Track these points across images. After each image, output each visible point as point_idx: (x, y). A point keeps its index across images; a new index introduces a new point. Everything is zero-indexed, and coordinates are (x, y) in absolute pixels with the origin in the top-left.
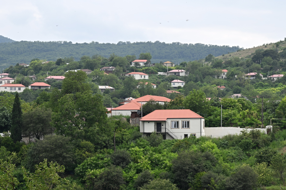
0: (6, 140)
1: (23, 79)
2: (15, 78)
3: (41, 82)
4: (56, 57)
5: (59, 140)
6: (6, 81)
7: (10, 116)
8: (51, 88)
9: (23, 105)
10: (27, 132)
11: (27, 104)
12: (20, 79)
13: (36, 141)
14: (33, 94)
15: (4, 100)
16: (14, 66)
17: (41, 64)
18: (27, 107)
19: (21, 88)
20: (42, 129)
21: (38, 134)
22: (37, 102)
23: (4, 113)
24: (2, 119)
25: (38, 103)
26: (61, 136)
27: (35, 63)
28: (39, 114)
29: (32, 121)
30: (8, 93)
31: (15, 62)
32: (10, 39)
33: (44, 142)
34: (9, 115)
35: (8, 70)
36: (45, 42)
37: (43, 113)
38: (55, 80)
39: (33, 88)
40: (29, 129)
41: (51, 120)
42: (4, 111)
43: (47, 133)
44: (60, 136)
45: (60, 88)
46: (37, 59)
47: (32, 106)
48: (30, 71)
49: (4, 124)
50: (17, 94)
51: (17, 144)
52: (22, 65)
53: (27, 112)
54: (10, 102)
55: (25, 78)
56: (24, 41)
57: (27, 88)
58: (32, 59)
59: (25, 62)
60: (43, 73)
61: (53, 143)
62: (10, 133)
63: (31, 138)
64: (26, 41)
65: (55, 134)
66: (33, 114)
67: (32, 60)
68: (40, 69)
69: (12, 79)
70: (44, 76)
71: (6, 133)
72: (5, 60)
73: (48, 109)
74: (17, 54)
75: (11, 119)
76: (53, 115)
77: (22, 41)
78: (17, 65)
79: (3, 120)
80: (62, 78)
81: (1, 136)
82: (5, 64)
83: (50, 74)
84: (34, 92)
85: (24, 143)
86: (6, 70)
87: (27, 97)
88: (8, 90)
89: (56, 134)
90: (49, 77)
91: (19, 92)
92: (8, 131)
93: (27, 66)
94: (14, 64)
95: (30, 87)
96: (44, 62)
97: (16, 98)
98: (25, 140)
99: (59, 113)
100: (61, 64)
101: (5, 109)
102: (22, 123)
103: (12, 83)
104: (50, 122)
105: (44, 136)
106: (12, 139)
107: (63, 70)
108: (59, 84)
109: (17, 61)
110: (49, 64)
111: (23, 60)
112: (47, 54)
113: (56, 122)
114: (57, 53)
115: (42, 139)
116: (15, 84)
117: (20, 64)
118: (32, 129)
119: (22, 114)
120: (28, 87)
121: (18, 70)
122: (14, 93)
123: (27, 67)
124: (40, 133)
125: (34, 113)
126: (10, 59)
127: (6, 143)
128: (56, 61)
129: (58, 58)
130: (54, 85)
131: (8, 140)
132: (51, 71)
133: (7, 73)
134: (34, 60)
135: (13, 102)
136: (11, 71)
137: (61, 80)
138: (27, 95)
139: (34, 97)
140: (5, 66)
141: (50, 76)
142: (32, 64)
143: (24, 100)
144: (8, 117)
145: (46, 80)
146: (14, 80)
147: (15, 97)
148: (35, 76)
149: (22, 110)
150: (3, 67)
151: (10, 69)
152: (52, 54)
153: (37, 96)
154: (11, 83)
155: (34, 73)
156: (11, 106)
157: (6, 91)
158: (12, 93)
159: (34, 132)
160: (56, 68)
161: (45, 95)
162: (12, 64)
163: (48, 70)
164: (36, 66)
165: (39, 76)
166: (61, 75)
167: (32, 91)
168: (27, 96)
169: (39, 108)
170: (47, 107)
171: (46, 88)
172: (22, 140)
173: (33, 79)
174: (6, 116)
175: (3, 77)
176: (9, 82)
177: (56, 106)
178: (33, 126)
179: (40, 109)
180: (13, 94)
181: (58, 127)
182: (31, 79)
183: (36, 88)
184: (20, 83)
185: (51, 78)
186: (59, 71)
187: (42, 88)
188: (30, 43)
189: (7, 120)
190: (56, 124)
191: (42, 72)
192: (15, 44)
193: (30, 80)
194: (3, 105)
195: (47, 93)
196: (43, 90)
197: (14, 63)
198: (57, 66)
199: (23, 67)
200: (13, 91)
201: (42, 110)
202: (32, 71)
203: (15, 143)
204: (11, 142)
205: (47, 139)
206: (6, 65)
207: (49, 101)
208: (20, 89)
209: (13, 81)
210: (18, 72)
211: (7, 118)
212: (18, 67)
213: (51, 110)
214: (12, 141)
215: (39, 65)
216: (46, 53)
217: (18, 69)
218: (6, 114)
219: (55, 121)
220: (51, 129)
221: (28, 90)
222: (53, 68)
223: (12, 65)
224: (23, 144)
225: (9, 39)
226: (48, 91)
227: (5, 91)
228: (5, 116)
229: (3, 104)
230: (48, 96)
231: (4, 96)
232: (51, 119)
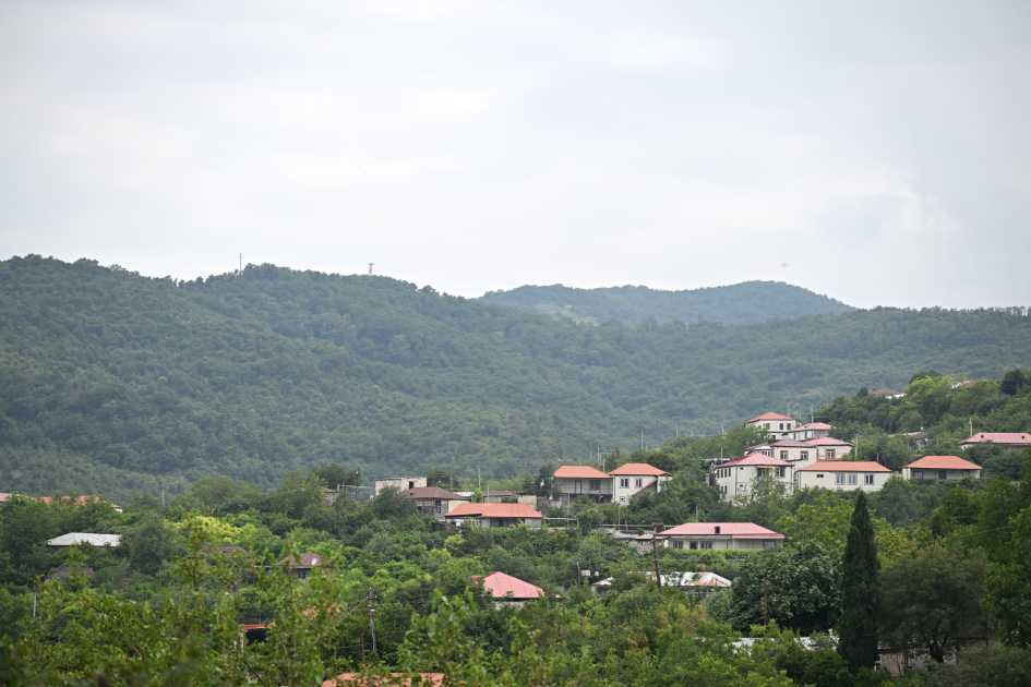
0: (823, 663)
1: (882, 444)
2: (855, 441)
3: (947, 454)
4: (1000, 365)
5: (1012, 666)
6: (822, 451)
7: (836, 576)
8: (985, 478)
9: (881, 538)
10: (898, 635)
11: (899, 533)
12: (871, 443)
13: (929, 668)
14: (918, 497)
15: (814, 517)
16: (849, 398)
17: (945, 389)
18: (896, 544)
19: (876, 476)
20: (952, 623)
21: (935, 643)
22: (932, 528)
23: (815, 564)
24: (809, 587)
25: (937, 530)
26: (1021, 650)
27: (925, 388)
28: (940, 569)
29: (914, 594)
30: (830, 493)
31: (854, 382)
32: (837, 299)
33: (958, 671)
34: (831, 572)
35: (830, 410)
36: (963, 312)
37: (954, 565)
38: (996, 449)
39: (918, 476)
40: (903, 624)
41: (982, 592)
42: (814, 559)
43: (970, 638)
44: (1015, 652)
45: (1016, 478)
46: (932, 374)
47: (915, 539)
48: (908, 414)
49: (816, 603)
50: (860, 499)
51: (862, 678)
52: (878, 394)
53: (896, 563)
54: (835, 526)
55: (889, 439)
56: (887, 309)
57: (897, 475)
58: (916, 371)
59: (889, 383)
60: (954, 423)
61: (991, 676)
62: (836, 639)
63: (912, 657)
64: (894, 309)
65: (999, 644)
66: (917, 571)
67: (915, 377)
68: (945, 408)
69: (844, 443)
70: (958, 432)
71: (823, 636)
72: (820, 375)
73: (971, 551)
74: (859, 354)
75: (841, 588)
76: (993, 573)
77: (879, 308)
78: (859, 395)
79: (811, 591)
80: (1024, 441)
81: (803, 647)
82: (817, 392)
83: (978, 427)
84: (922, 491)
85: (887, 675)
86: (822, 411)
87: (895, 509)
88: (829, 483)
89: (1003, 642)
90: (976, 438)
91: (867, 489)
92: (831, 630)
93: (897, 396)
94: (849, 390)
95: (906, 474)
96: (958, 383)
97: (857, 511)
98: (891, 663)
99: (1013, 566)
100: (1018, 390)
101: (819, 551)
102: (878, 601)
103: (845, 459)
104: (981, 601)
105: (958, 649)
106: (844, 658)
107: (1026, 413)
108: (1012, 464)
109: (860, 380)
110: (977, 391)
111: (881, 376)
112: (969, 354)
113: (1003, 601)
114: (1003, 349)
115: (953, 662)
116: (853, 460)
117: (870, 392)
118: (914, 624)
119: (879, 568)
120: (900, 471)
121: (865, 412)
122: (850, 492)
123: (896, 402)
124: (945, 639)
125: (923, 565)
126: (837, 371)
127: (823, 674)
128: (1003, 378)
129: (1007, 368)
130: (996, 464)
131: (828, 662)
132: (985, 415)
133: (826, 421)
134: (921, 376)
135: (848, 526)
136: (839, 414)
137: (1019, 446)
138: (896, 500)
139: (922, 509)
140: (818, 399)
141: (981, 434)
142: (914, 389)
143: (888, 520)
144: (829, 581)
145: (967, 446)
146: (850, 448)
147: (853, 510)
148: (926, 434)
149: (879, 554)
150: (812, 401)
151: (834, 407)
152: (987, 354)
153: (932, 504)
154: (838, 456)
155: (922, 423)
156: (839, 541)
157: (820, 487)
158: (843, 495)
159: (923, 633)
160: (1000, 405)
161: (961, 501)
162: (843, 390)
163: (972, 412)
164: (930, 396)
165: (938, 432)
166: (1019, 431)
167: (915, 489)
168: (897, 504)
169: (939, 547)
170: (969, 543)
171: (966, 476)
172: (878, 665)
173: (918, 443)
174: (820, 574)
175: (810, 435)
176: (831, 455)
177: (1003, 541)
178: (917, 613)
179: (945, 550)
180: (847, 499)
181: (1011, 619)
182: (912, 443)
183: (927, 477)
184: (872, 458)
185: (982, 440)
186: (1011, 414)
187: (950, 478)
188: (909, 315)
189: (827, 591)
190: (1004, 606)
191: (951, 417)
192: (854, 320)
193: (909, 448)
194: (811, 536)
195: (971, 494)
196: (953, 485)
197: (850, 385)
198: (1004, 396)
199: (882, 400)
200: (848, 488)
201: (949, 554)
202: (915, 414)
203: (854, 673)
204: (838, 668)
205: (970, 660)
206: (823, 395)
207: (975, 522)
208: (870, 480)
209: (847, 450)
210: (865, 420)
211: (823, 584)
212: (863, 401)
213: (984, 555)
214: (844, 665)
215: (940, 393)
216: (965, 350)
217: (864, 407)
218: (822, 569)
219: (1000, 596)
220: (985, 624)
221: (901, 482)
222: (992, 406)
223: (843, 394)
224: (883, 676)
225: (833, 300)
226: (971, 487)
227: (817, 487)
228: (817, 575)
229: (810, 531)
230: (974, 507)
231: (815, 504)
232: (984, 588)
